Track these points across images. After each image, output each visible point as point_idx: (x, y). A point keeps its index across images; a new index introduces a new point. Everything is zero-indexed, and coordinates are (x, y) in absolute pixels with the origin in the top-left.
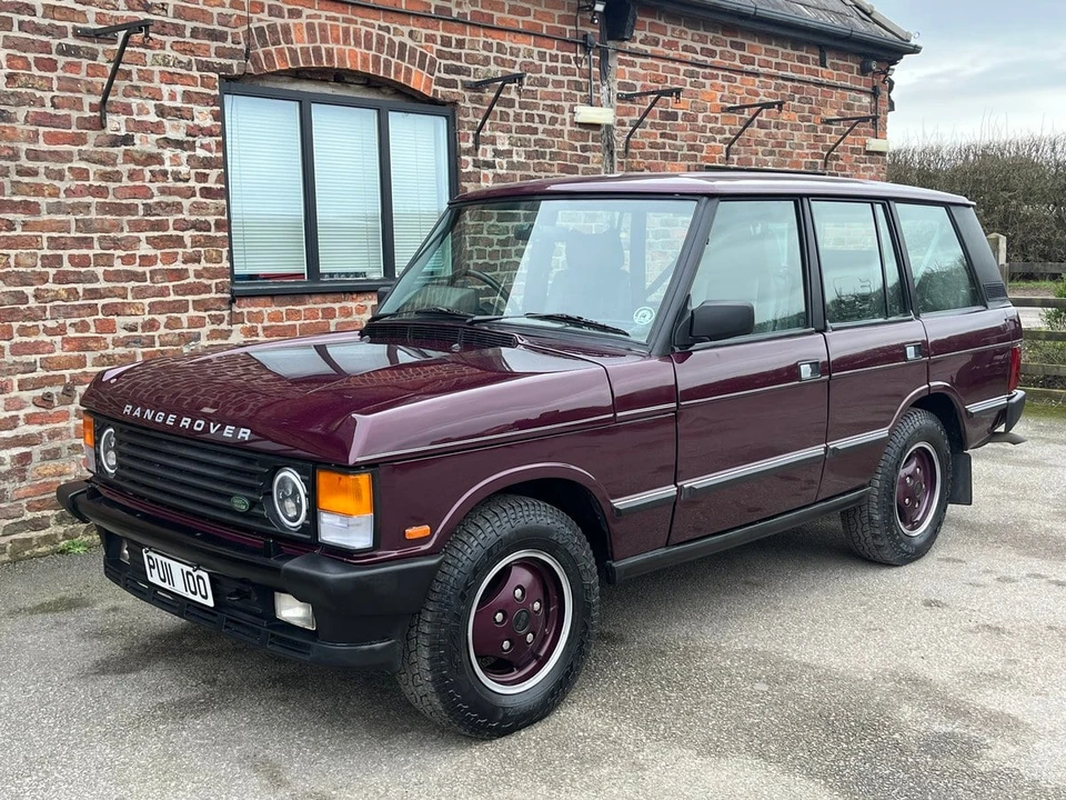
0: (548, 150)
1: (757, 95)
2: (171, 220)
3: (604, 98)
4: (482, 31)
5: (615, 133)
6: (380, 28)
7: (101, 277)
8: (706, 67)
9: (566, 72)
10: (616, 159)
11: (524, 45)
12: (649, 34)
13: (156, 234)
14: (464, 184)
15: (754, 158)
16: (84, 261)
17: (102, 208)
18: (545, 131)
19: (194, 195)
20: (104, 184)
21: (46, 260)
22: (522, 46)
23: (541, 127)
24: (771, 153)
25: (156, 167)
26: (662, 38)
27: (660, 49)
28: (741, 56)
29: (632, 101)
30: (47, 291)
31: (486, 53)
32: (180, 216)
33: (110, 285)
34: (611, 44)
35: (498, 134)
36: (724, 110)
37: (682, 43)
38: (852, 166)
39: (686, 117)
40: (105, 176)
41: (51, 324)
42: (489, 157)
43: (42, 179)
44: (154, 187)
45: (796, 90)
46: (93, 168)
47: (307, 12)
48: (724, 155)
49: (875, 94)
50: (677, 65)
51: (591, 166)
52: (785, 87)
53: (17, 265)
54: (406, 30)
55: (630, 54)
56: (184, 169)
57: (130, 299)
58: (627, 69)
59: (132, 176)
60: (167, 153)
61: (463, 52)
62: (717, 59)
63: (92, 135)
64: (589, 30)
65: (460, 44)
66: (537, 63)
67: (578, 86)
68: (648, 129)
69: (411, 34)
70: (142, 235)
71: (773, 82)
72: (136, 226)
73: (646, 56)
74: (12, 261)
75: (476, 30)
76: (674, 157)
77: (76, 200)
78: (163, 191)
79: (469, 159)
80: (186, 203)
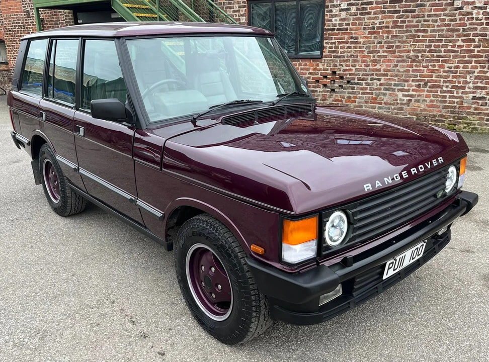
2: (472, 33)
7: (443, 52)
13: (465, 38)
16: (438, 46)
17: (448, 30)
19: (483, 24)
20: (450, 23)
21: (427, 46)
25: (470, 16)
30: (425, 55)
32: (476, 32)
33: (445, 54)
40: (451, 20)
41: (424, 64)
43: (431, 23)
44: (467, 23)
46: (447, 18)
53: (418, 47)
56: (480, 16)
57: (451, 59)
59: (460, 20)
60: (475, 11)
63: (449, 8)
70: (460, 39)
72: (459, 36)
74: (417, 47)
77: (440, 28)
78: (470, 24)
80: (479, 28)
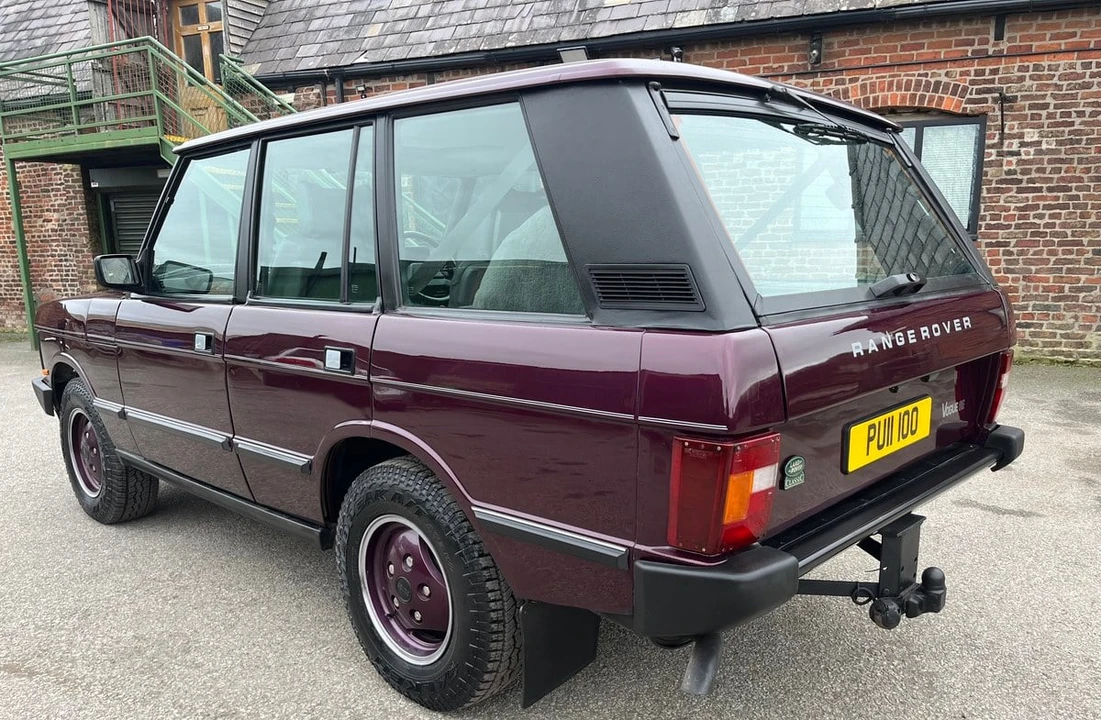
4: (1018, 59)
6: (919, 75)
11: (1065, 61)
18: (1082, 123)
22: (1062, 62)
31: (1021, 74)
35: (1027, 130)
42: (1015, 148)
47: (863, 77)
54: (943, 72)
61: (997, 77)
65: (994, 72)
66: (1080, 71)
69: (947, 74)
79: (993, 151)
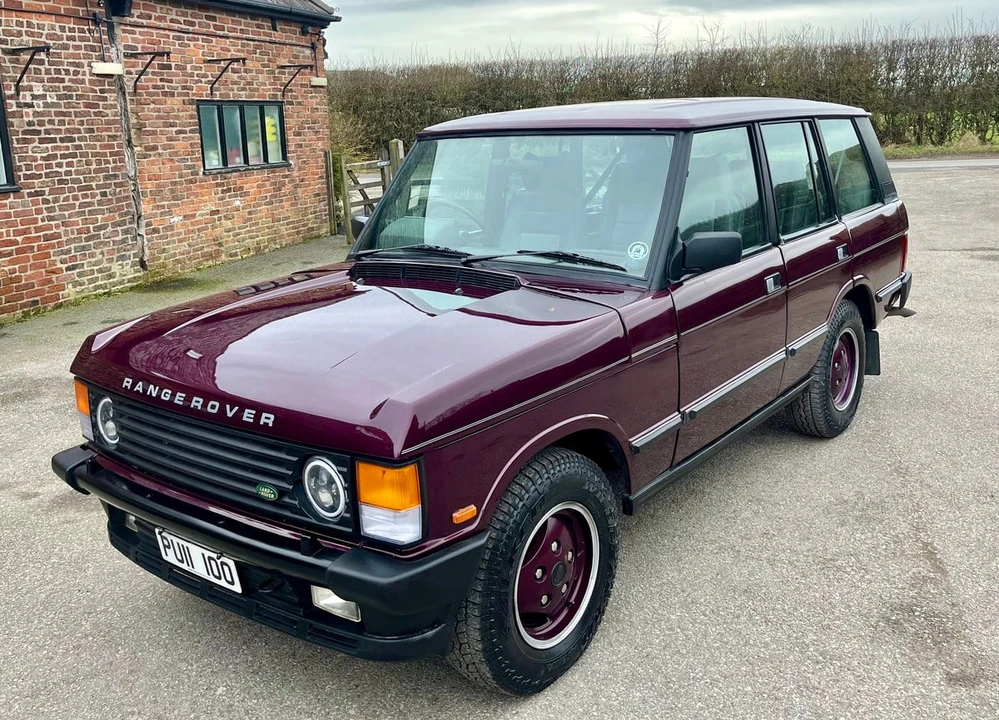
0: (74, 93)
1: (229, 51)
3: (114, 56)
4: (14, 13)
5: (125, 80)
8: (189, 33)
9: (82, 39)
10: (128, 98)
11: (47, 22)
12: (143, 12)
14: (10, 120)
15: (231, 93)
18: (70, 80)
22: (46, 23)
23: (67, 78)
24: (244, 89)
26: (153, 14)
27: (152, 21)
28: (214, 26)
29: (136, 58)
31: (19, 29)
34: (115, 19)
35: (33, 83)
36: (205, 62)
37: (169, 17)
38: (302, 96)
39: (178, 67)
42: (29, 100)
45: (257, 47)
48: (209, 92)
49: (313, 47)
50: (167, 32)
51: (109, 102)
52: (248, 45)
55: (131, 25)
58: (129, 36)
62: (197, 27)
64: (97, 10)
66: (59, 33)
67: (93, 49)
68: (150, 76)
71: (240, 42)
73: (142, 26)
75: (10, 13)
76: (173, 95)
79: (13, 102)
